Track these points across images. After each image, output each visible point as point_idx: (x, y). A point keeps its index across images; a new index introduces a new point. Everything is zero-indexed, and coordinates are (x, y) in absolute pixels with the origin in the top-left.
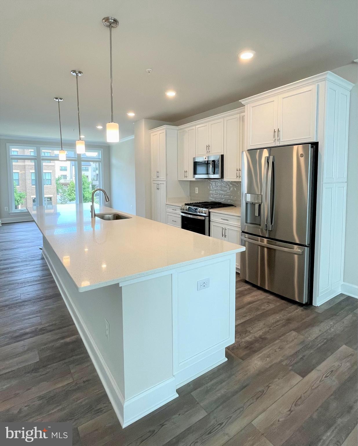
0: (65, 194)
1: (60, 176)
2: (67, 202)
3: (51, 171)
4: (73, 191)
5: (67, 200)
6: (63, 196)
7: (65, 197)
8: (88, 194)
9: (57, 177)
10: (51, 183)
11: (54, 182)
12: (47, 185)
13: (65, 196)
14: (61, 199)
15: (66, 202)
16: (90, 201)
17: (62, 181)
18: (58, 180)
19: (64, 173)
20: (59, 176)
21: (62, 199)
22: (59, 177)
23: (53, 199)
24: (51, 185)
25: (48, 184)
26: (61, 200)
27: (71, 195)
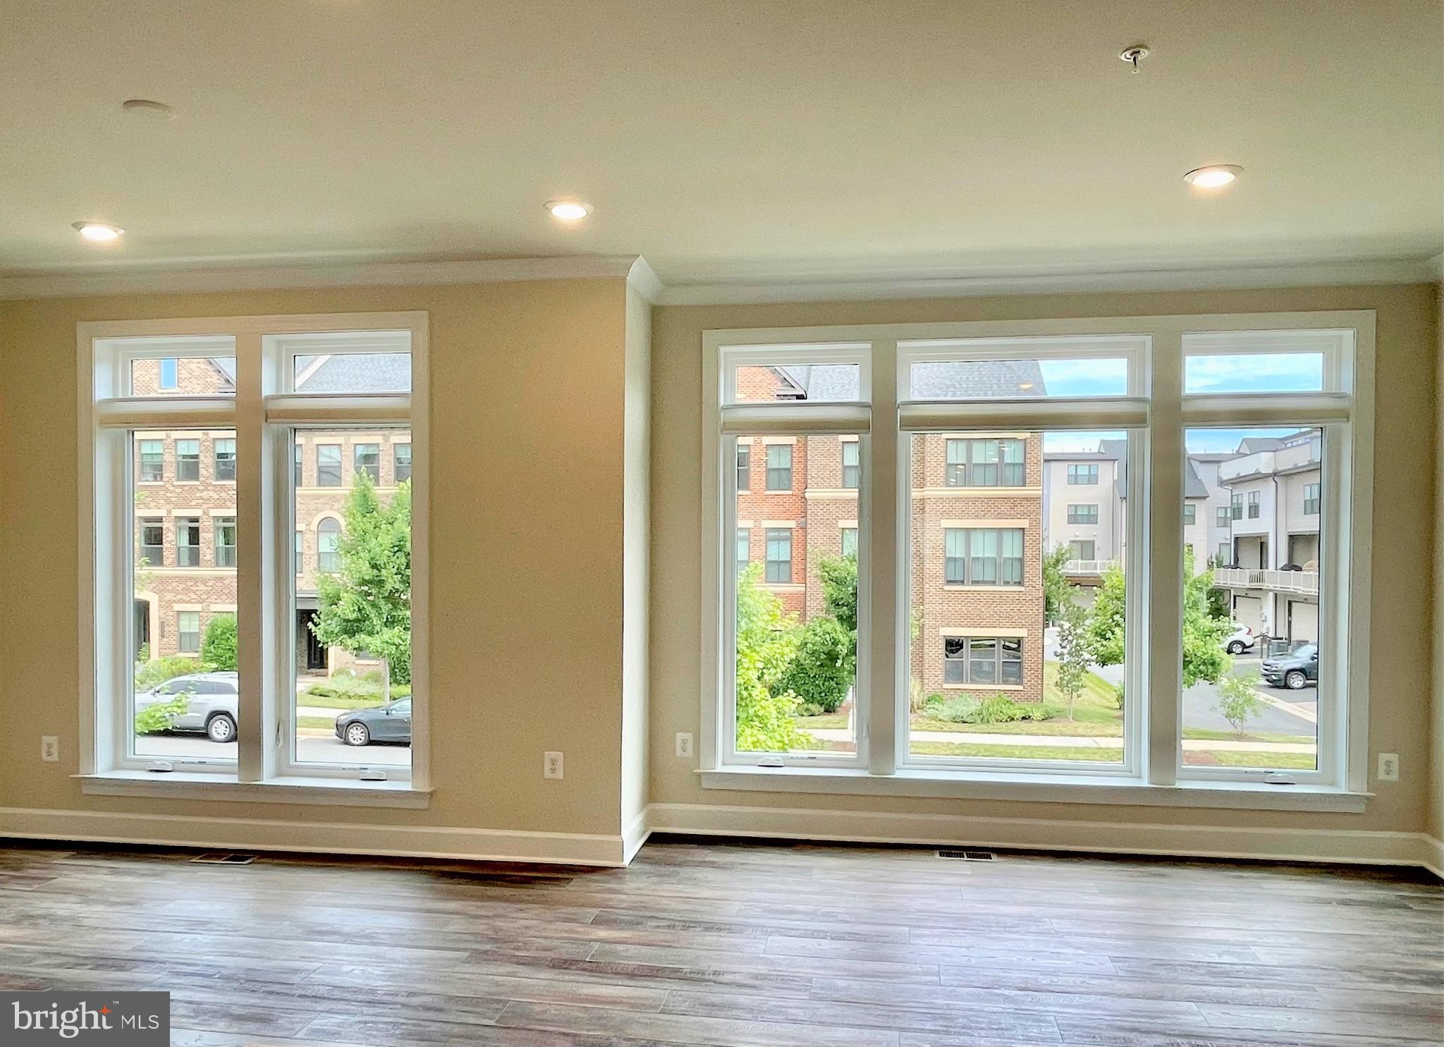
0: (1079, 631)
1: (1066, 545)
2: (1088, 668)
3: (1024, 523)
4: (1117, 617)
5: (1086, 656)
6: (1070, 638)
7: (1082, 642)
8: (1192, 637)
9: (1051, 549)
10: (1022, 576)
11: (1033, 572)
12: (1007, 583)
13: (1081, 636)
14: (1059, 650)
15: (1083, 667)
16: (1201, 672)
17: (1074, 567)
18: (1058, 561)
19: (1082, 532)
20: (1061, 544)
21: (1065, 651)
22: (1059, 550)
23: (1026, 646)
24: (1020, 583)
25: (1010, 580)
26: (1062, 654)
27: (1109, 635)
